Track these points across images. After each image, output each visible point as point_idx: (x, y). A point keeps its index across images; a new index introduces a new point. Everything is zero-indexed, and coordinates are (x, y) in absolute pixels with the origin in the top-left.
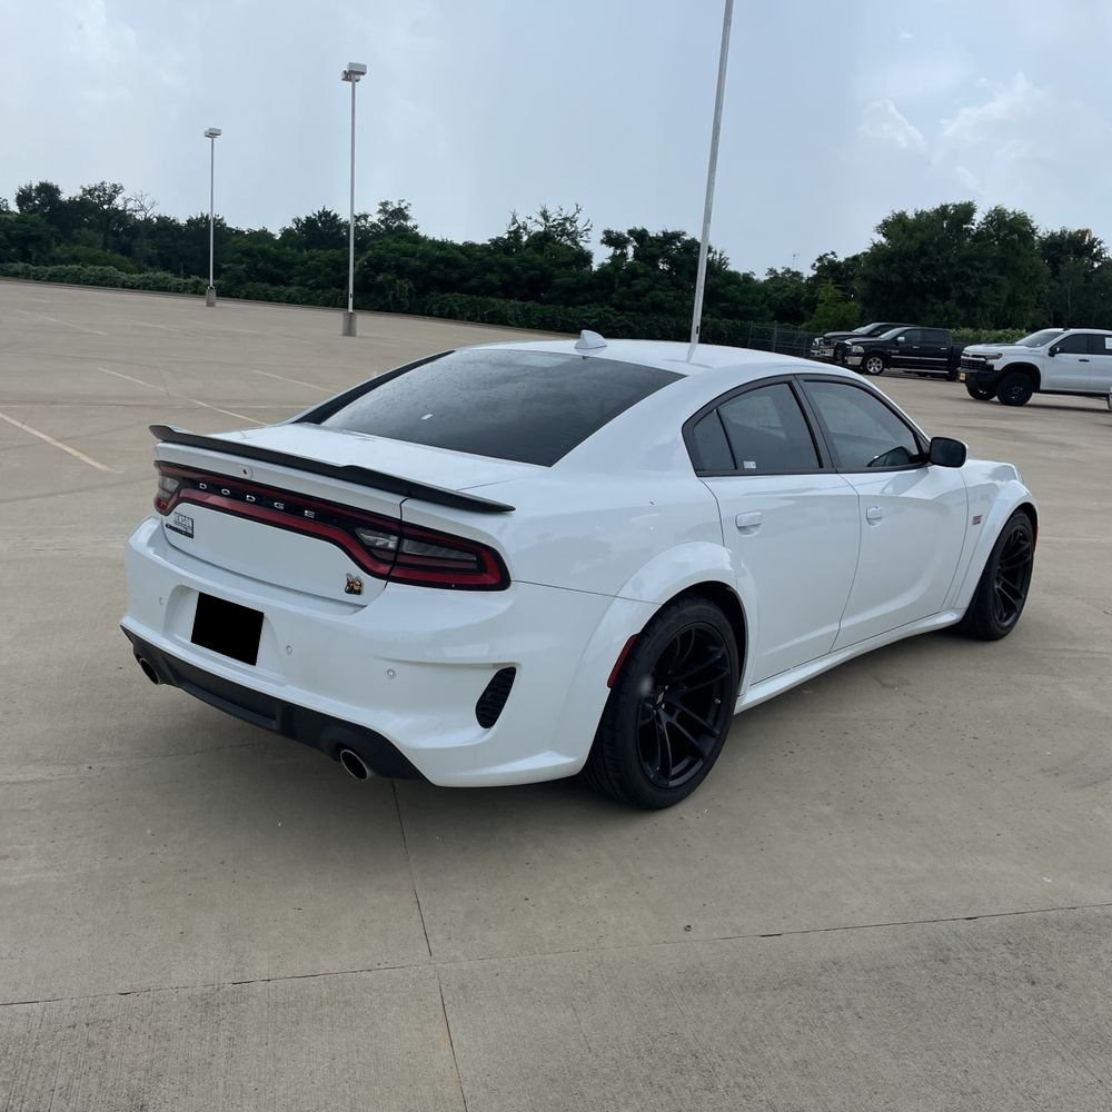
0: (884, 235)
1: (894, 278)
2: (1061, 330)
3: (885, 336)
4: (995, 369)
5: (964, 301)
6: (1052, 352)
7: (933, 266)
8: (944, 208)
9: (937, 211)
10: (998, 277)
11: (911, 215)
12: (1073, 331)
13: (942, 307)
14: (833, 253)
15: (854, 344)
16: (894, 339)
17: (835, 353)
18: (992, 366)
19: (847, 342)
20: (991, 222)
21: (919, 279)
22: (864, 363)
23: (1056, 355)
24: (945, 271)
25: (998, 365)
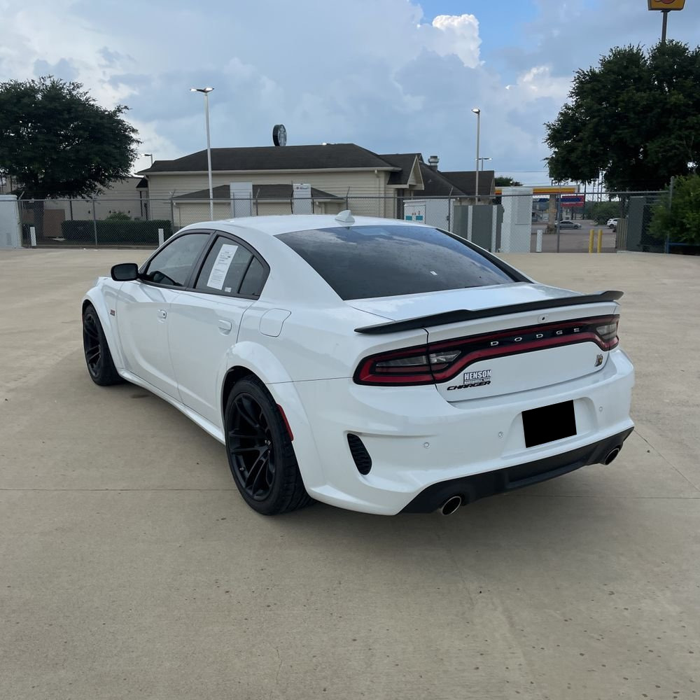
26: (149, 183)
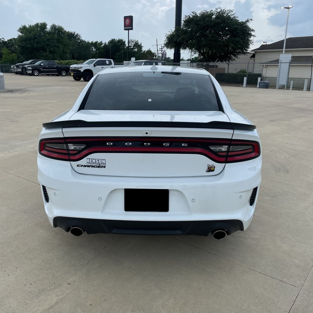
0: (21, 33)
1: (29, 46)
2: (95, 59)
3: (37, 64)
4: (81, 71)
5: (51, 52)
6: (95, 66)
7: (39, 42)
8: (37, 24)
9: (35, 25)
10: (58, 45)
11: (27, 26)
12: (98, 59)
13: (45, 54)
14: (3, 38)
15: (28, 67)
16: (40, 65)
17: (22, 70)
18: (80, 71)
19: (25, 66)
20: (52, 29)
21: (36, 46)
22: (33, 72)
23: (96, 66)
24: (43, 43)
25: (82, 70)
26: (256, 55)
